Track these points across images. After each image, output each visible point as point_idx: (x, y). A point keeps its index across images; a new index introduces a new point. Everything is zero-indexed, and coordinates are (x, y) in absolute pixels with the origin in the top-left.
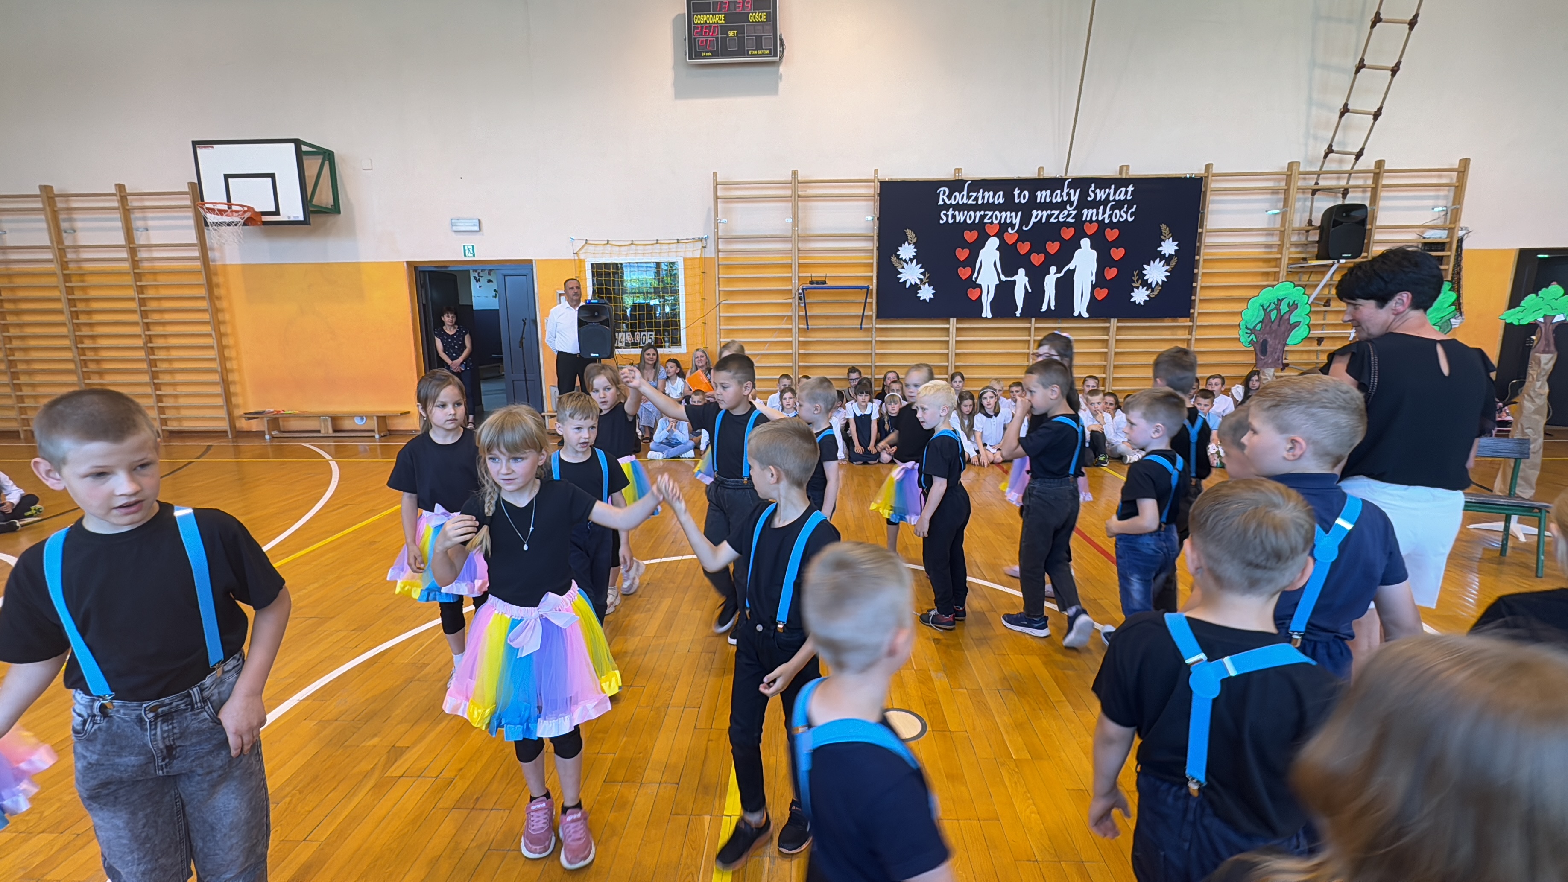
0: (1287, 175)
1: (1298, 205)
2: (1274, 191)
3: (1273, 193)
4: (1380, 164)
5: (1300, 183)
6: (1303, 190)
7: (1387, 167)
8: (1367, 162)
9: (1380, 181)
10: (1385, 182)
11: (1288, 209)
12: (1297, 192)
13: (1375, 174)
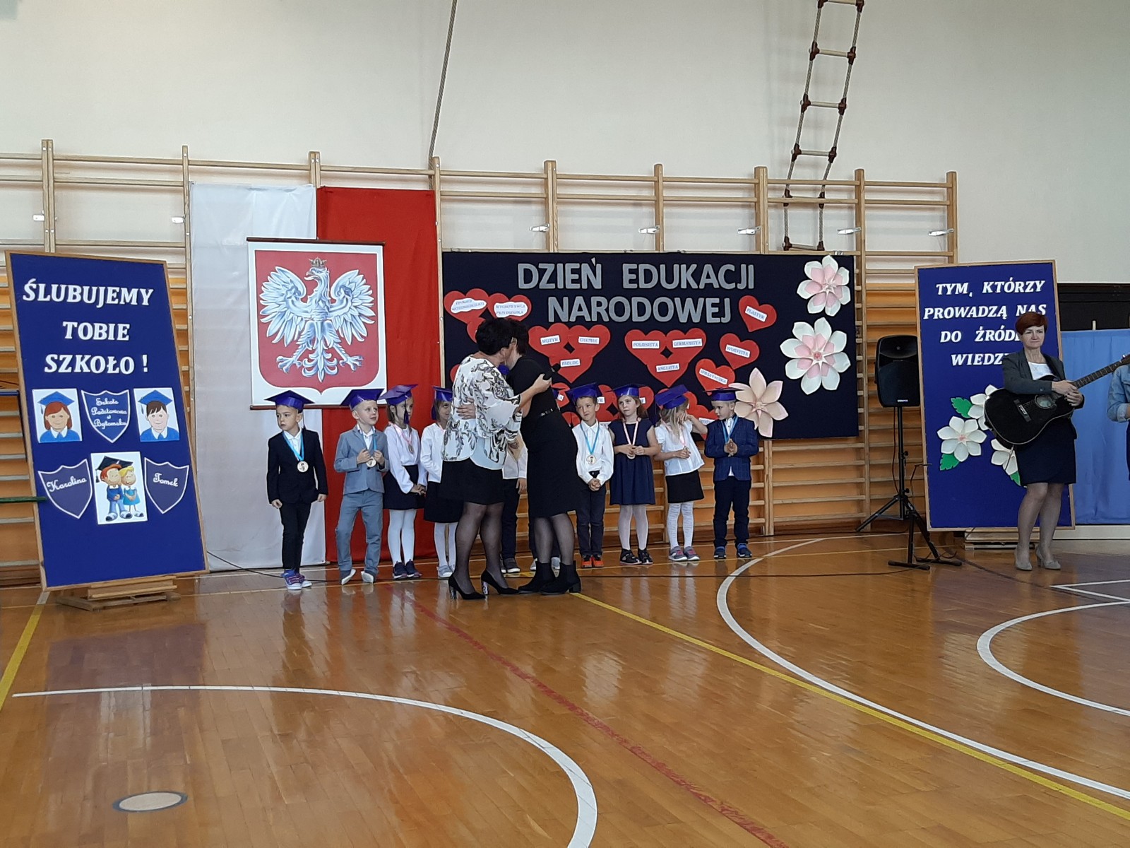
0: (755, 184)
1: (772, 223)
2: (745, 205)
3: (743, 206)
4: (859, 173)
5: (771, 195)
6: (776, 204)
7: (868, 177)
8: (843, 170)
9: (862, 195)
10: (868, 197)
11: (761, 227)
12: (769, 206)
13: (856, 186)
